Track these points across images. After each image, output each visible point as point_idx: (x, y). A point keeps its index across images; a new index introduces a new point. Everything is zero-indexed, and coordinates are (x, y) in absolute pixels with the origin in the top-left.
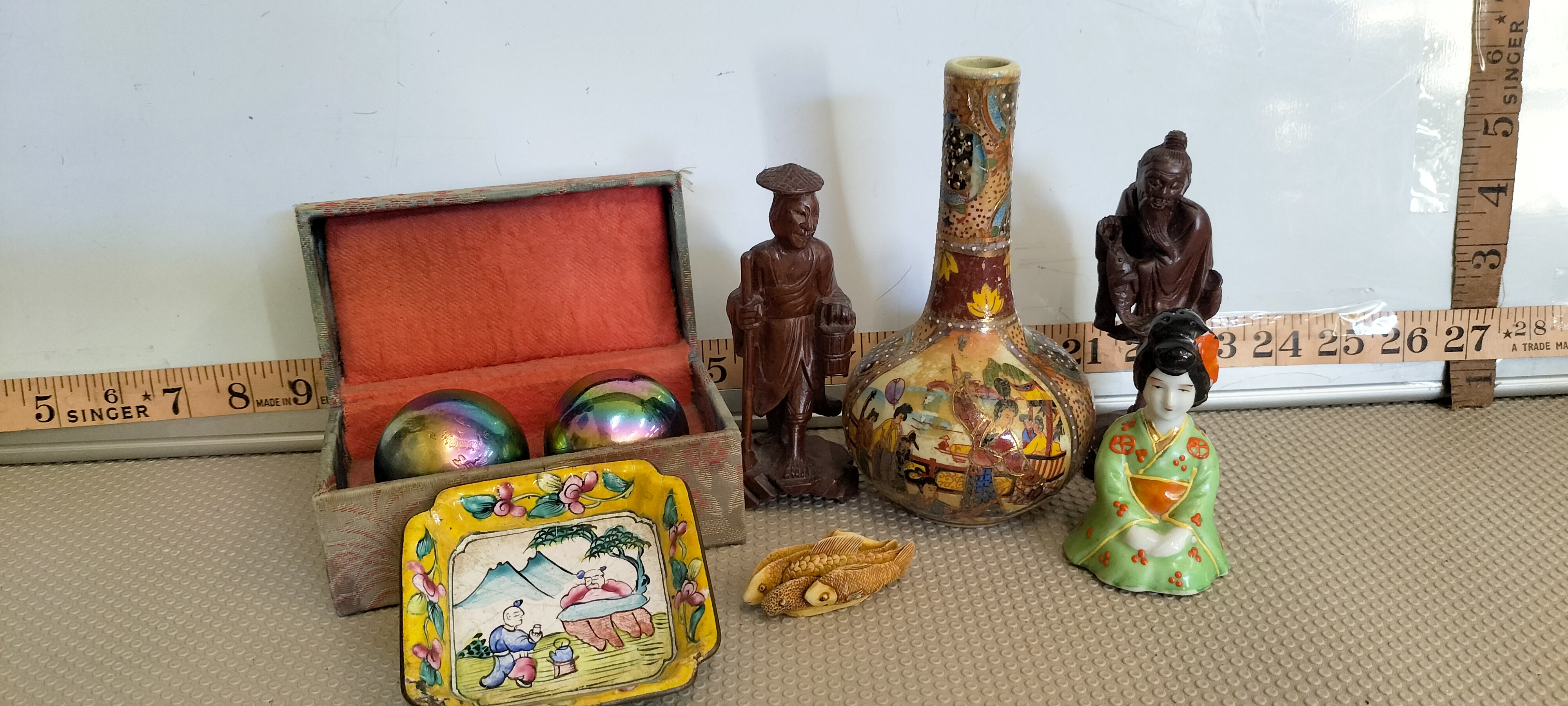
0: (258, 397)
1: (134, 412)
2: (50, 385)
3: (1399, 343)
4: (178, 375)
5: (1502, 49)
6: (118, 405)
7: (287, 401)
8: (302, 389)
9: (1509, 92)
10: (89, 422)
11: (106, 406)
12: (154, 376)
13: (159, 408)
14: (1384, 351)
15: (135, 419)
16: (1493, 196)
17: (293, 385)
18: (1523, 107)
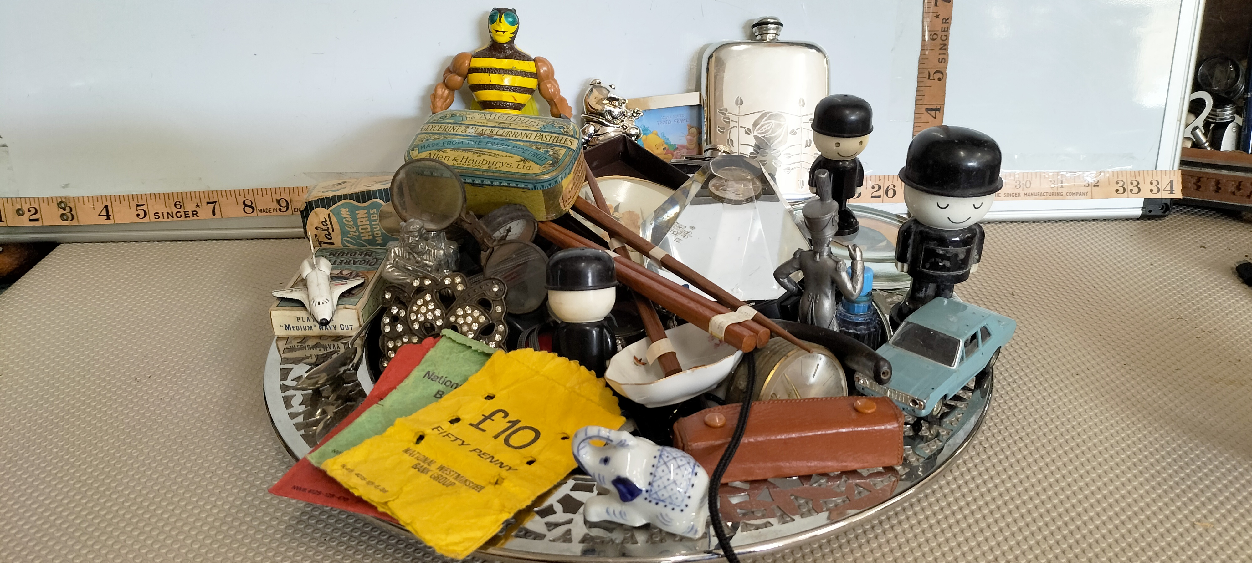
0: (259, 208)
1: (190, 214)
2: (144, 198)
3: (881, 192)
4: (215, 194)
5: (937, 33)
6: (182, 210)
7: (275, 210)
8: (283, 204)
9: (942, 56)
10: (166, 219)
11: (175, 210)
12: (202, 195)
13: (205, 212)
14: (872, 197)
15: (191, 218)
16: (933, 113)
17: (279, 201)
18: (949, 64)
